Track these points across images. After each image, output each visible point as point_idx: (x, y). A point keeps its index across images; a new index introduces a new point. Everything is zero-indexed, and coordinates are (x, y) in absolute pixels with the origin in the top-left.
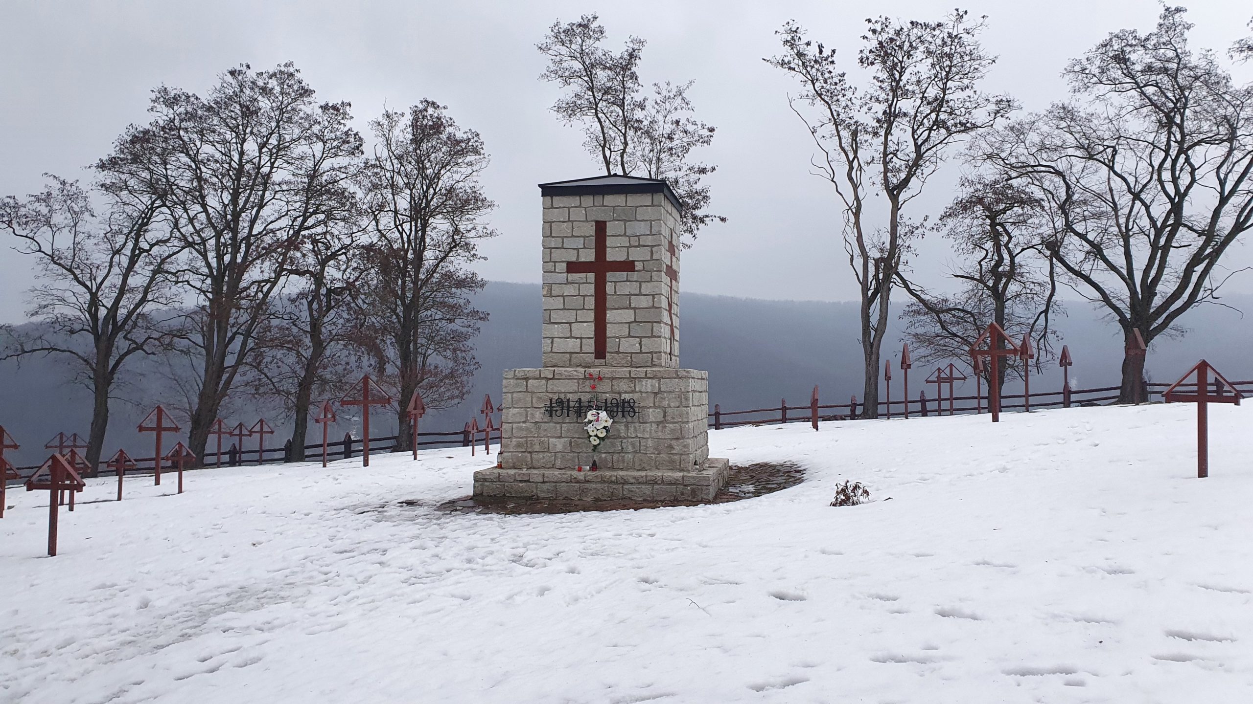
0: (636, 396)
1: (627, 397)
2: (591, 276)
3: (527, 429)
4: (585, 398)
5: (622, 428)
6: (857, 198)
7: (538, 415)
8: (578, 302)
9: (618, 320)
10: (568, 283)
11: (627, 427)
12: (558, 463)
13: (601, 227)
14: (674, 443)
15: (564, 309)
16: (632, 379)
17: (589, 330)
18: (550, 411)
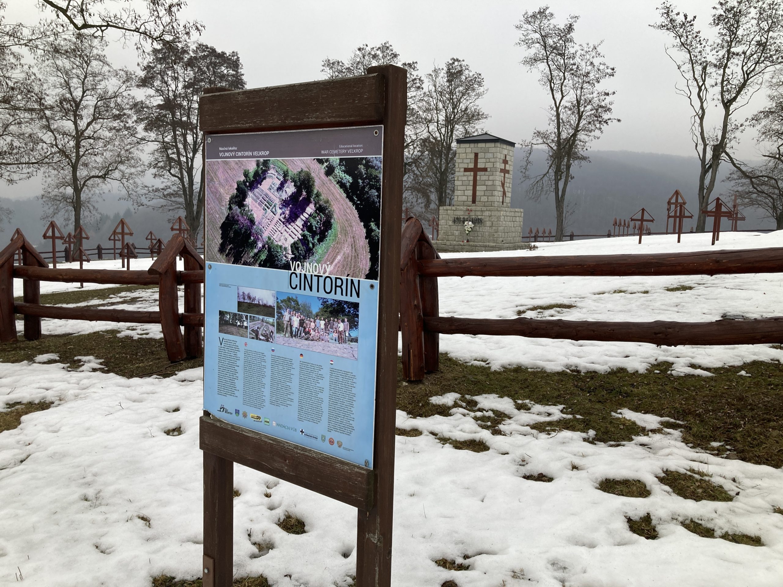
0: (483, 217)
1: (480, 217)
2: (472, 173)
3: (447, 228)
4: (466, 217)
5: (478, 228)
6: (702, 108)
7: (451, 223)
8: (467, 183)
9: (480, 189)
10: (464, 176)
11: (479, 228)
12: (457, 239)
13: (476, 155)
14: (495, 234)
15: (462, 185)
16: (482, 211)
17: (470, 193)
18: (454, 221)
